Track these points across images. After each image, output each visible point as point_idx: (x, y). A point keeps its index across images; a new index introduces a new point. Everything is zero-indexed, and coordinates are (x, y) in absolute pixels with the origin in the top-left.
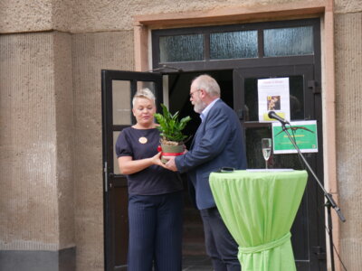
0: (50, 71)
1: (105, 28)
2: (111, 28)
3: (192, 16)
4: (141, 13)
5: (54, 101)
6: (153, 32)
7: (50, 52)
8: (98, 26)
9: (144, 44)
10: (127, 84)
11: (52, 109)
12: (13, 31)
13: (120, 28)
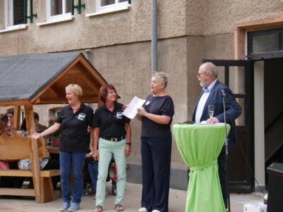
0: (185, 60)
1: (221, 32)
2: (224, 32)
3: (266, 22)
4: (240, 22)
5: (186, 79)
6: (248, 33)
7: (185, 49)
8: (218, 31)
9: (241, 42)
10: (223, 68)
11: (185, 83)
12: (167, 37)
13: (228, 31)
